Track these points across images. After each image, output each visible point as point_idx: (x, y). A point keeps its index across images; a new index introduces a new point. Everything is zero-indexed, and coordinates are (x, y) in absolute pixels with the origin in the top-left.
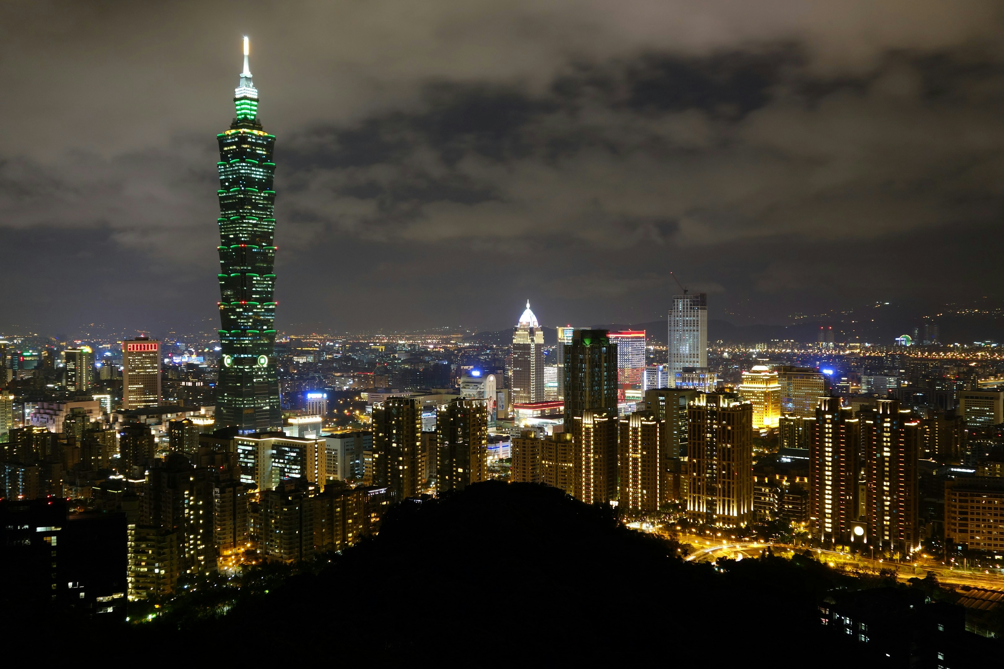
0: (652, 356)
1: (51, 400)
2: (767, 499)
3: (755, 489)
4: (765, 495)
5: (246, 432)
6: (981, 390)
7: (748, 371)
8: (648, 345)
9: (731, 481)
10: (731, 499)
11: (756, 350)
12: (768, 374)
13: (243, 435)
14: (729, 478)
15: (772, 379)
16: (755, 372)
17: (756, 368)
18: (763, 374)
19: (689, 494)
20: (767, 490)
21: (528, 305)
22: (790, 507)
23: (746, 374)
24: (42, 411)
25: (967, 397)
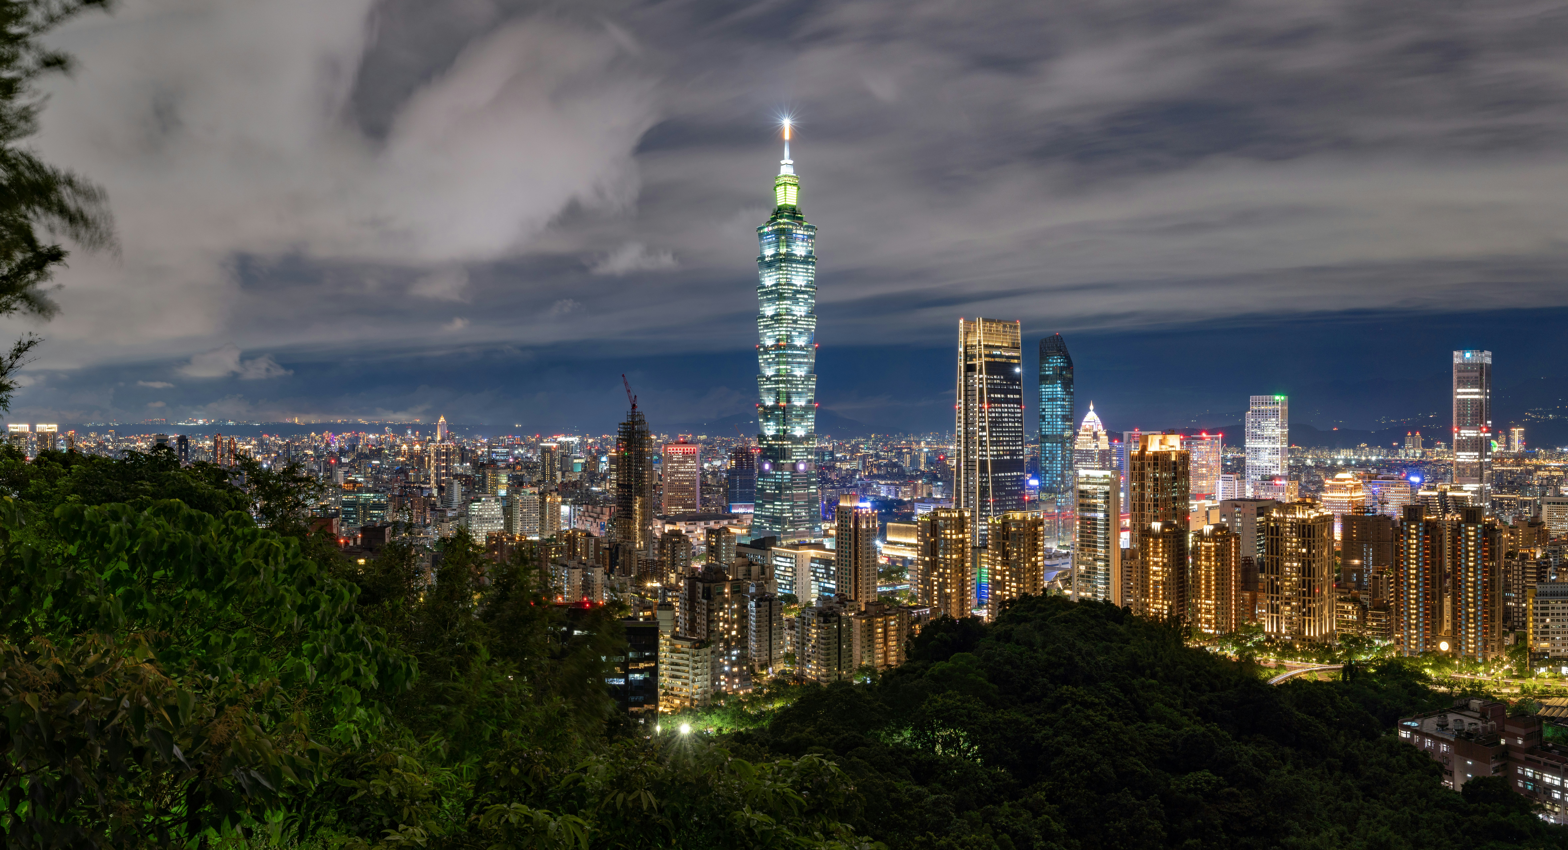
0: (1229, 463)
1: (595, 504)
2: (1350, 616)
3: (1337, 607)
4: (1347, 612)
5: (784, 543)
6: (1562, 495)
7: (1332, 479)
8: (1225, 451)
9: (1311, 598)
10: (1312, 618)
11: (1341, 457)
12: (1352, 482)
13: (781, 546)
14: (1309, 596)
15: (1356, 487)
16: (1338, 480)
17: (1339, 476)
18: (1346, 482)
19: (1266, 615)
20: (1350, 608)
21: (1092, 407)
22: (1374, 624)
23: (1329, 482)
24: (586, 514)
25: (1549, 503)
